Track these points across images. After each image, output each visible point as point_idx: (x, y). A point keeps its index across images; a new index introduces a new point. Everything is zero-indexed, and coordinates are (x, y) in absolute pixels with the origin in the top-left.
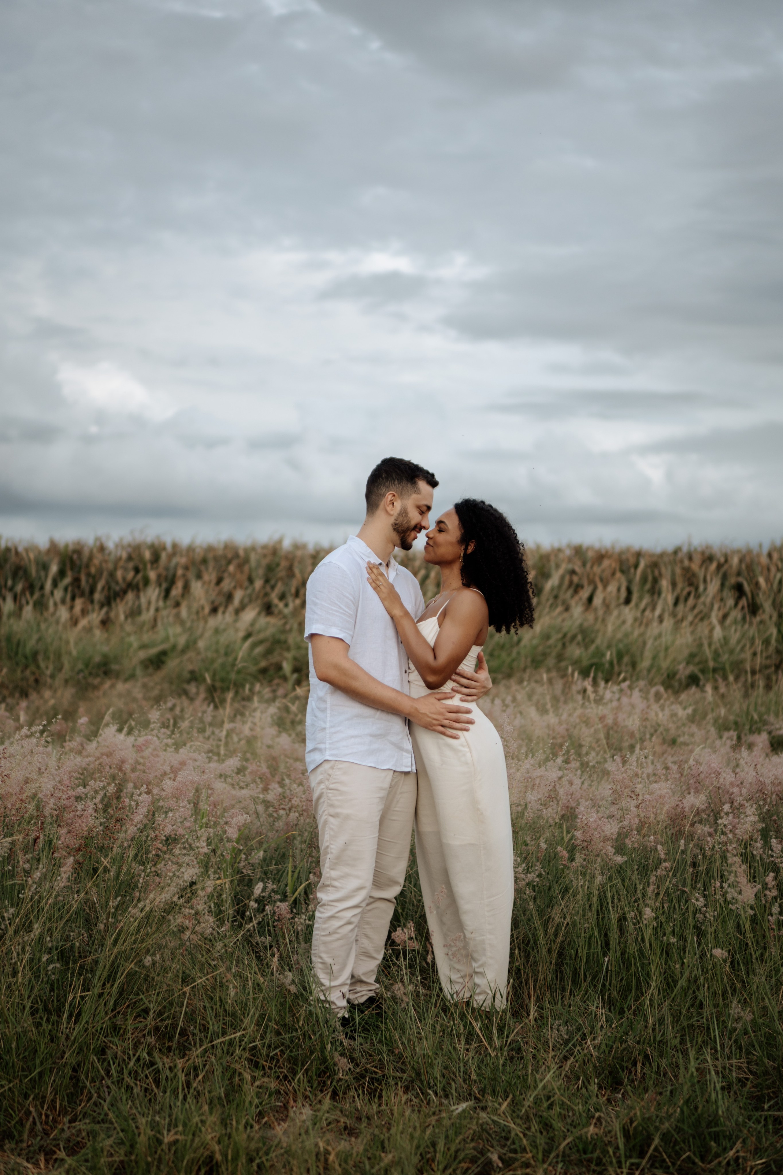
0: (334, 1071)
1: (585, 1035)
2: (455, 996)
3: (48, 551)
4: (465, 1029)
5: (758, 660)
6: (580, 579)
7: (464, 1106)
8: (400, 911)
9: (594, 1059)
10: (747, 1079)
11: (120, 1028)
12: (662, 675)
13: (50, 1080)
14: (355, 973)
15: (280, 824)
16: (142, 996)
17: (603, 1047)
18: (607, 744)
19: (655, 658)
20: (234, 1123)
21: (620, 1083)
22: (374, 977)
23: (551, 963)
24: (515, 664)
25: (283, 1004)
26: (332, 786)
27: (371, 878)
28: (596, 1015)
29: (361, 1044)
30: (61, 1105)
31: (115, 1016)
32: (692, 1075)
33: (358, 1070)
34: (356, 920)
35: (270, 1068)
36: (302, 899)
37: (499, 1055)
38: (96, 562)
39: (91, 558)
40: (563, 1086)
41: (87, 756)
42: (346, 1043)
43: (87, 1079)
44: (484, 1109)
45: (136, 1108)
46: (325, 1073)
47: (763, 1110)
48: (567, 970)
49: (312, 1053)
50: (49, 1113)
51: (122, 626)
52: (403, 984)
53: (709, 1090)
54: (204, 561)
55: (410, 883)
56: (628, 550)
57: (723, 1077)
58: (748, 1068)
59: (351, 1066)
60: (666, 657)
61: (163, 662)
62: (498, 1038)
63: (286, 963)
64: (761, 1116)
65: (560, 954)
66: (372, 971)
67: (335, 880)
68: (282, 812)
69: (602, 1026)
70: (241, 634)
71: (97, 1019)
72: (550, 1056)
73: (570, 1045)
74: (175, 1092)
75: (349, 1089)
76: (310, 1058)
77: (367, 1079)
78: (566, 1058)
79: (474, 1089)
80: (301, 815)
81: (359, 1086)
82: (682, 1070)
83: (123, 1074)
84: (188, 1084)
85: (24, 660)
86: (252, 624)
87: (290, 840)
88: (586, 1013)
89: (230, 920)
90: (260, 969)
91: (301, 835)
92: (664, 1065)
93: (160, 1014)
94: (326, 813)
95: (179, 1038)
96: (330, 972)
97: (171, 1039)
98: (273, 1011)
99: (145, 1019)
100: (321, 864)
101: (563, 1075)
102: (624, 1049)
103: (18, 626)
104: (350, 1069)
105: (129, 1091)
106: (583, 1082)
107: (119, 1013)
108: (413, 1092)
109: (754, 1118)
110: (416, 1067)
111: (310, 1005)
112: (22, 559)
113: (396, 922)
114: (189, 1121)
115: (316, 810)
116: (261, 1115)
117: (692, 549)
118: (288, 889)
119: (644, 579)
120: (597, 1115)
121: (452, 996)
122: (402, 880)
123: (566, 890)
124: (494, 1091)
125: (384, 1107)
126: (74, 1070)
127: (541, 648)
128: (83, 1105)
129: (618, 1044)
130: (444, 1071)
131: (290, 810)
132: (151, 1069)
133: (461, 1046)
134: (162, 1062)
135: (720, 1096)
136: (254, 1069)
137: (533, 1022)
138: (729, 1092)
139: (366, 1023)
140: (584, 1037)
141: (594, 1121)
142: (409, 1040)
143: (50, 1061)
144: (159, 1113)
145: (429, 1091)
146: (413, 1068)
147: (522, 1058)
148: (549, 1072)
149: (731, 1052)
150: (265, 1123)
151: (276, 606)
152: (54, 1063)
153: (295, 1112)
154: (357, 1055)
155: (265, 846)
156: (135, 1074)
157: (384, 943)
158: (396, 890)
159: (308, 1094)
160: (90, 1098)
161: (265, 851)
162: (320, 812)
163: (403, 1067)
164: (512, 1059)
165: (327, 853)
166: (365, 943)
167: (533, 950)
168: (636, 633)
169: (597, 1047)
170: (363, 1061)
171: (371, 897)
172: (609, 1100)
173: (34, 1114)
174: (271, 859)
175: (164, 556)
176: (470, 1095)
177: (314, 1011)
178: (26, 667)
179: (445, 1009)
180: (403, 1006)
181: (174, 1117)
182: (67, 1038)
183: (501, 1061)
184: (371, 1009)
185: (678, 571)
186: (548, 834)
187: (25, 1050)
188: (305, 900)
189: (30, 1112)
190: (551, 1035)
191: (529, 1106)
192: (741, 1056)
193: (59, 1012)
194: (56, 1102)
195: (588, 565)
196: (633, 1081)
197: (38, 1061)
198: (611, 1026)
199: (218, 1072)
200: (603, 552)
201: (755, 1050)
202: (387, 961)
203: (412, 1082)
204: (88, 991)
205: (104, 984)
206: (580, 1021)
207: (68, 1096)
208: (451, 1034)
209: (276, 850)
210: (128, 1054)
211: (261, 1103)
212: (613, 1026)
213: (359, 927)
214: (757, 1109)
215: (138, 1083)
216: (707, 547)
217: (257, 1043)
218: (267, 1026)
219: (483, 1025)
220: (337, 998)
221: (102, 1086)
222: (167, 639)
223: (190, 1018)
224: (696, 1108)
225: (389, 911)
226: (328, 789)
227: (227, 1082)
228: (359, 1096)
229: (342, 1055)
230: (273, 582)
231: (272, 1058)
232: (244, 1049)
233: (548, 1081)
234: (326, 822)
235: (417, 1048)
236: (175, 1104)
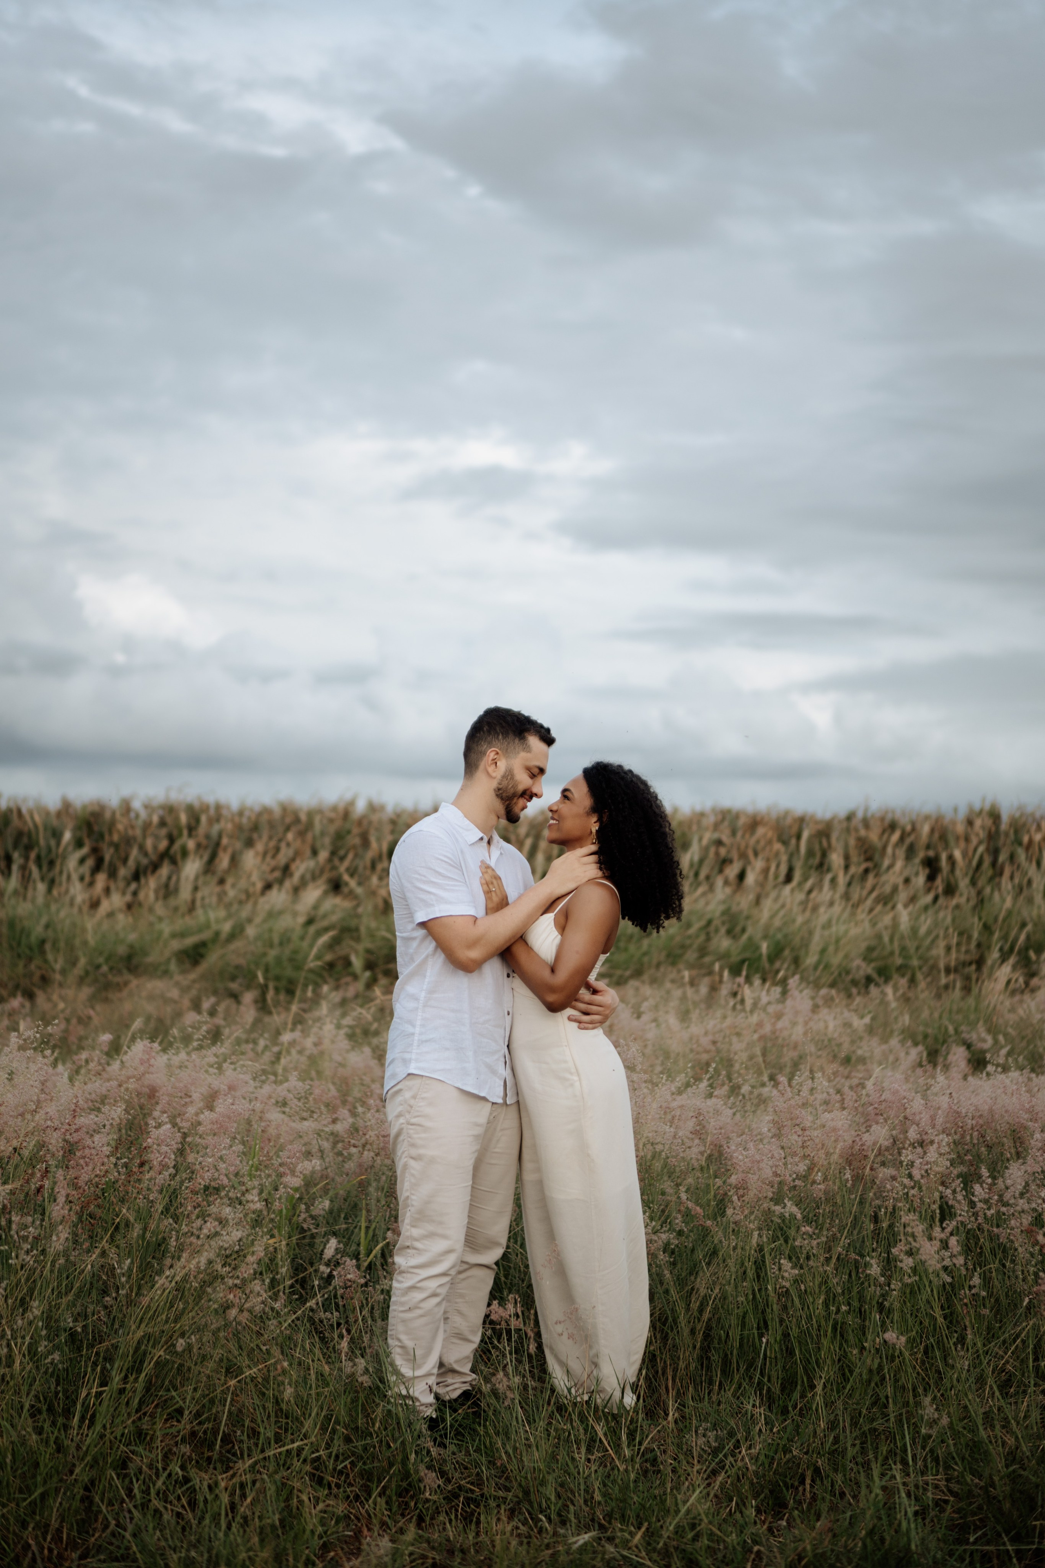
0: (420, 1488)
1: (738, 1441)
2: (573, 1391)
3: (59, 814)
4: (585, 1434)
5: (954, 955)
6: (728, 852)
7: (585, 1537)
8: (503, 1279)
9: (750, 1474)
10: (946, 1502)
11: (146, 1434)
12: (832, 973)
13: (56, 1504)
14: (446, 1360)
15: (350, 1166)
16: (174, 1393)
17: (762, 1457)
18: (764, 1061)
19: (823, 951)
20: (291, 1559)
21: (785, 1506)
22: (469, 1365)
23: (694, 1347)
24: (646, 959)
25: (355, 1400)
26: (413, 1120)
27: (462, 1237)
28: (752, 1416)
29: (454, 1453)
30: (68, 1535)
31: (140, 1419)
32: (877, 1495)
33: (450, 1488)
34: (443, 1291)
35: (338, 1486)
36: (378, 1264)
37: (630, 1468)
38: (120, 827)
39: (112, 824)
40: (712, 1510)
41: (108, 1080)
42: (434, 1451)
43: (102, 1502)
44: (610, 1540)
45: (166, 1540)
46: (407, 1491)
47: (967, 1542)
48: (715, 1357)
49: (391, 1465)
50: (53, 1546)
51: (151, 910)
52: (506, 1375)
53: (898, 1516)
54: (256, 827)
55: (516, 1242)
56: (787, 813)
57: (917, 1499)
58: (947, 1486)
59: (440, 1482)
60: (837, 950)
61: (202, 956)
62: (628, 1446)
63: (357, 1348)
64: (965, 1551)
65: (707, 1336)
66: (467, 1357)
67: (416, 1240)
68: (353, 1150)
69: (760, 1430)
70: (301, 920)
71: (117, 1421)
72: (695, 1469)
73: (721, 1456)
74: (216, 1518)
75: (439, 1513)
76: (388, 1473)
77: (461, 1499)
78: (714, 1473)
79: (598, 1513)
80: (377, 1155)
81: (451, 1509)
82: (864, 1491)
83: (149, 1494)
84: (233, 1507)
85: (28, 952)
86: (316, 907)
87: (363, 1186)
88: (739, 1412)
89: (287, 1291)
90: (324, 1354)
91: (378, 1180)
92: (840, 1482)
93: (198, 1415)
94: (406, 1154)
95: (221, 1447)
96: (413, 1361)
97: (211, 1447)
98: (341, 1410)
99: (178, 1421)
100: (400, 1219)
101: (712, 1495)
102: (788, 1461)
103: (23, 908)
104: (439, 1486)
105: (158, 1516)
106: (737, 1504)
107: (145, 1414)
108: (520, 1517)
109: (957, 1553)
110: (523, 1483)
111: (389, 1402)
112: (25, 823)
113: (497, 1294)
114: (235, 1557)
115: (394, 1150)
116: (325, 1547)
117: (869, 814)
118: (362, 1249)
119: (810, 853)
120: (756, 1548)
121: (569, 1390)
122: (504, 1241)
123: (715, 1253)
124: (623, 1516)
125: (483, 1537)
126: (86, 1489)
127: (678, 939)
128: (97, 1535)
129: (780, 1454)
130: (559, 1489)
131: (364, 1146)
132: (185, 1488)
133: (581, 1456)
134: (200, 1479)
135: (913, 1526)
136: (317, 1487)
137: (672, 1425)
138: (924, 1519)
139: (460, 1425)
140: (737, 1445)
141: (753, 1556)
142: (515, 1449)
143: (55, 1479)
144: (195, 1546)
145: (540, 1516)
146: (520, 1485)
147: (659, 1471)
148: (694, 1491)
149: (926, 1466)
150: (332, 1559)
151: (347, 884)
152: (61, 1480)
153: (369, 1544)
154: (448, 1467)
155: (331, 1193)
156: (163, 1496)
157: (481, 1321)
158: (496, 1254)
159: (386, 1519)
160: (106, 1527)
161: (331, 1201)
162: (399, 1153)
163: (508, 1484)
164: (646, 1472)
165: (407, 1206)
166: (458, 1321)
167: (672, 1330)
168: (800, 920)
169: (755, 1459)
170: (457, 1475)
171: (462, 1262)
172: (770, 1529)
173: (34, 1548)
174: (340, 1210)
175: (204, 819)
176: (593, 1520)
177: (393, 1410)
178: (30, 959)
179: (561, 1408)
180: (506, 1404)
181: (214, 1552)
182: (78, 1448)
183: (632, 1476)
184: (465, 1407)
185: (852, 842)
186: (690, 1180)
187: (24, 1464)
188: (382, 1265)
189: (29, 1546)
190: (697, 1442)
191: (669, 1537)
192: (938, 1471)
193: (68, 1413)
194: (62, 1532)
195: (739, 834)
196: (800, 1503)
197: (39, 1479)
198: (771, 1430)
199: (271, 1490)
200: (758, 818)
201: (956, 1464)
202: (486, 1343)
203: (519, 1503)
204: (106, 1385)
205: (126, 1377)
206: (732, 1423)
207: (78, 1524)
208: (568, 1440)
209: (345, 1200)
210: (157, 1469)
211: (325, 1533)
212: (775, 1430)
213: (449, 1301)
214: (959, 1541)
215: (169, 1506)
216: (886, 812)
217: (321, 1453)
218: (334, 1431)
219: (609, 1428)
220: (421, 1392)
221: (123, 1510)
222: (208, 926)
223: (236, 1419)
224: (882, 1540)
225: (487, 1280)
226: (409, 1123)
227: (283, 1505)
228: (450, 1521)
229: (430, 1467)
230: (342, 852)
231: (341, 1472)
232: (305, 1461)
233: (692, 1504)
234: (405, 1166)
235: (525, 1459)
236: (215, 1534)
